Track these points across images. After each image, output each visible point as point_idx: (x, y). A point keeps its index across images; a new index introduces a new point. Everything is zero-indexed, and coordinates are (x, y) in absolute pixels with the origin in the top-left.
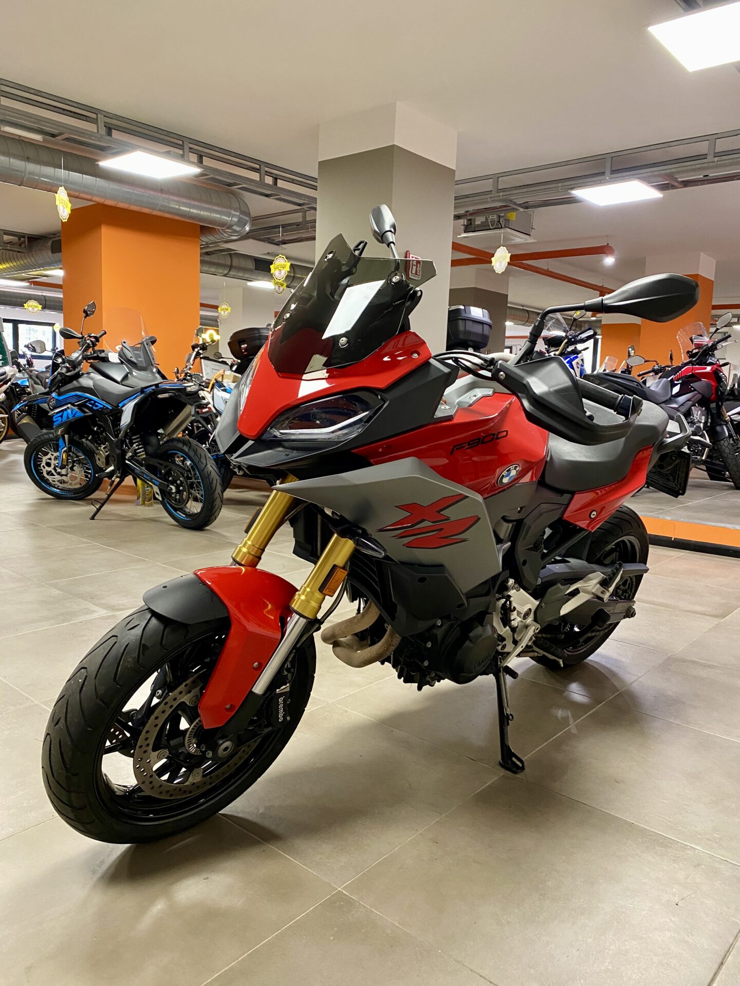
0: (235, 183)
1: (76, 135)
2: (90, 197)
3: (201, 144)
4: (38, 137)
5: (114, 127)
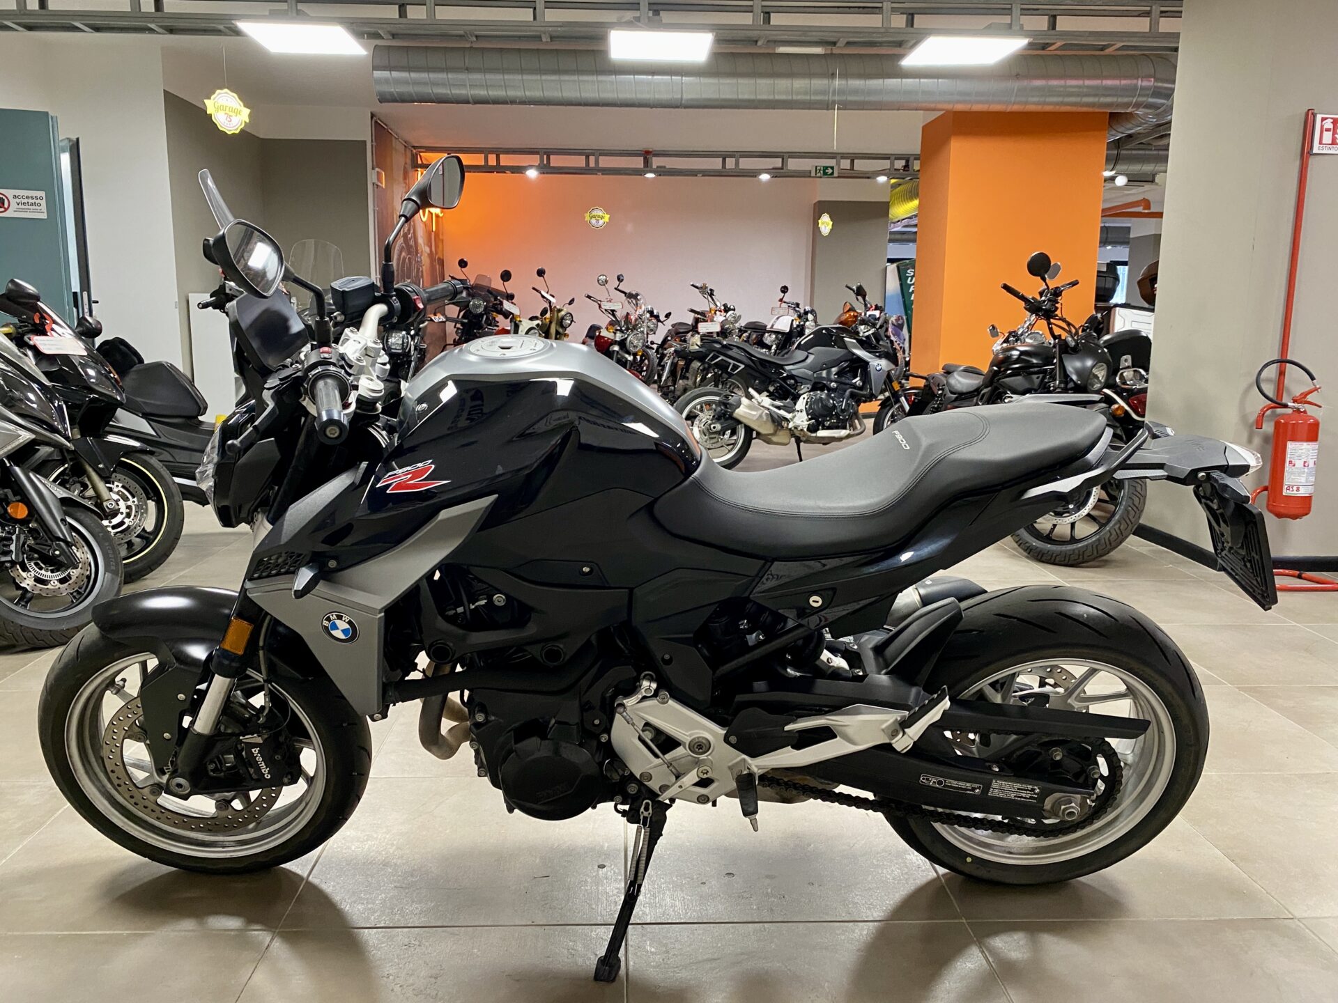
0: (1109, 44)
1: (854, 37)
2: (933, 105)
4: (818, 50)
5: (911, 11)
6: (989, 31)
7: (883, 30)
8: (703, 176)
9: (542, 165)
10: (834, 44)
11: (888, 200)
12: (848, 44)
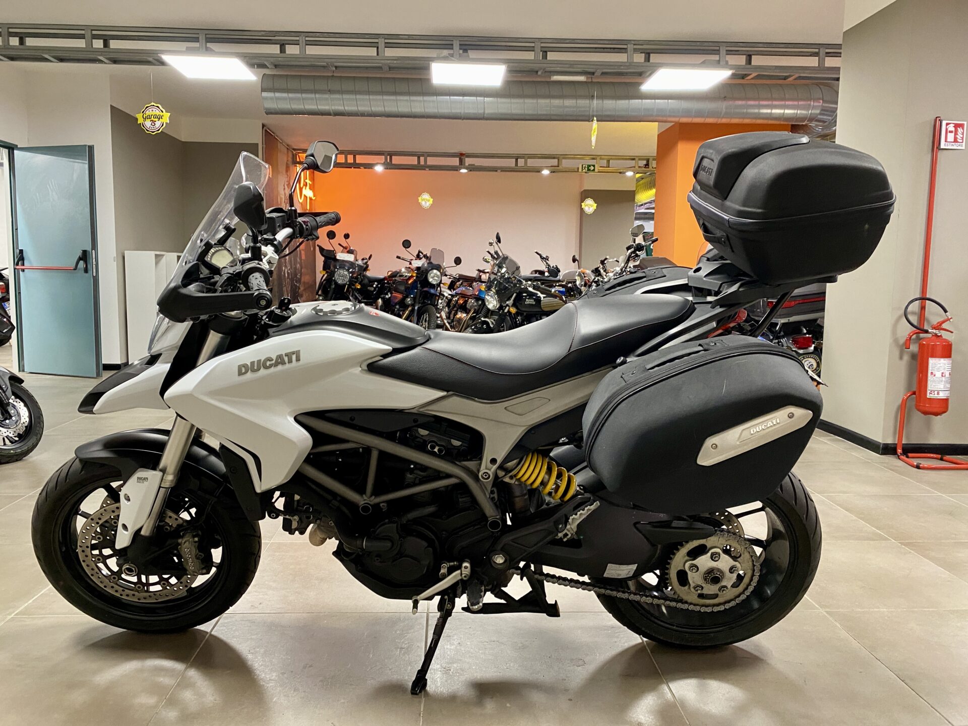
0: (790, 75)
1: (607, 69)
2: (664, 119)
3: (741, 44)
4: (582, 78)
5: (648, 51)
6: (704, 65)
7: (628, 64)
8: (501, 171)
9: (386, 163)
10: (593, 73)
11: (635, 189)
12: (603, 73)
